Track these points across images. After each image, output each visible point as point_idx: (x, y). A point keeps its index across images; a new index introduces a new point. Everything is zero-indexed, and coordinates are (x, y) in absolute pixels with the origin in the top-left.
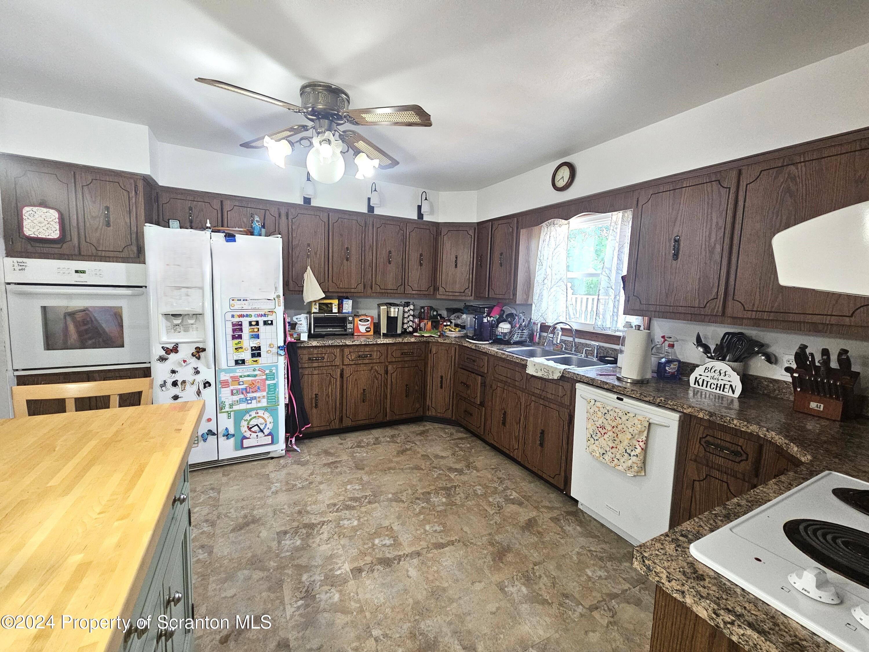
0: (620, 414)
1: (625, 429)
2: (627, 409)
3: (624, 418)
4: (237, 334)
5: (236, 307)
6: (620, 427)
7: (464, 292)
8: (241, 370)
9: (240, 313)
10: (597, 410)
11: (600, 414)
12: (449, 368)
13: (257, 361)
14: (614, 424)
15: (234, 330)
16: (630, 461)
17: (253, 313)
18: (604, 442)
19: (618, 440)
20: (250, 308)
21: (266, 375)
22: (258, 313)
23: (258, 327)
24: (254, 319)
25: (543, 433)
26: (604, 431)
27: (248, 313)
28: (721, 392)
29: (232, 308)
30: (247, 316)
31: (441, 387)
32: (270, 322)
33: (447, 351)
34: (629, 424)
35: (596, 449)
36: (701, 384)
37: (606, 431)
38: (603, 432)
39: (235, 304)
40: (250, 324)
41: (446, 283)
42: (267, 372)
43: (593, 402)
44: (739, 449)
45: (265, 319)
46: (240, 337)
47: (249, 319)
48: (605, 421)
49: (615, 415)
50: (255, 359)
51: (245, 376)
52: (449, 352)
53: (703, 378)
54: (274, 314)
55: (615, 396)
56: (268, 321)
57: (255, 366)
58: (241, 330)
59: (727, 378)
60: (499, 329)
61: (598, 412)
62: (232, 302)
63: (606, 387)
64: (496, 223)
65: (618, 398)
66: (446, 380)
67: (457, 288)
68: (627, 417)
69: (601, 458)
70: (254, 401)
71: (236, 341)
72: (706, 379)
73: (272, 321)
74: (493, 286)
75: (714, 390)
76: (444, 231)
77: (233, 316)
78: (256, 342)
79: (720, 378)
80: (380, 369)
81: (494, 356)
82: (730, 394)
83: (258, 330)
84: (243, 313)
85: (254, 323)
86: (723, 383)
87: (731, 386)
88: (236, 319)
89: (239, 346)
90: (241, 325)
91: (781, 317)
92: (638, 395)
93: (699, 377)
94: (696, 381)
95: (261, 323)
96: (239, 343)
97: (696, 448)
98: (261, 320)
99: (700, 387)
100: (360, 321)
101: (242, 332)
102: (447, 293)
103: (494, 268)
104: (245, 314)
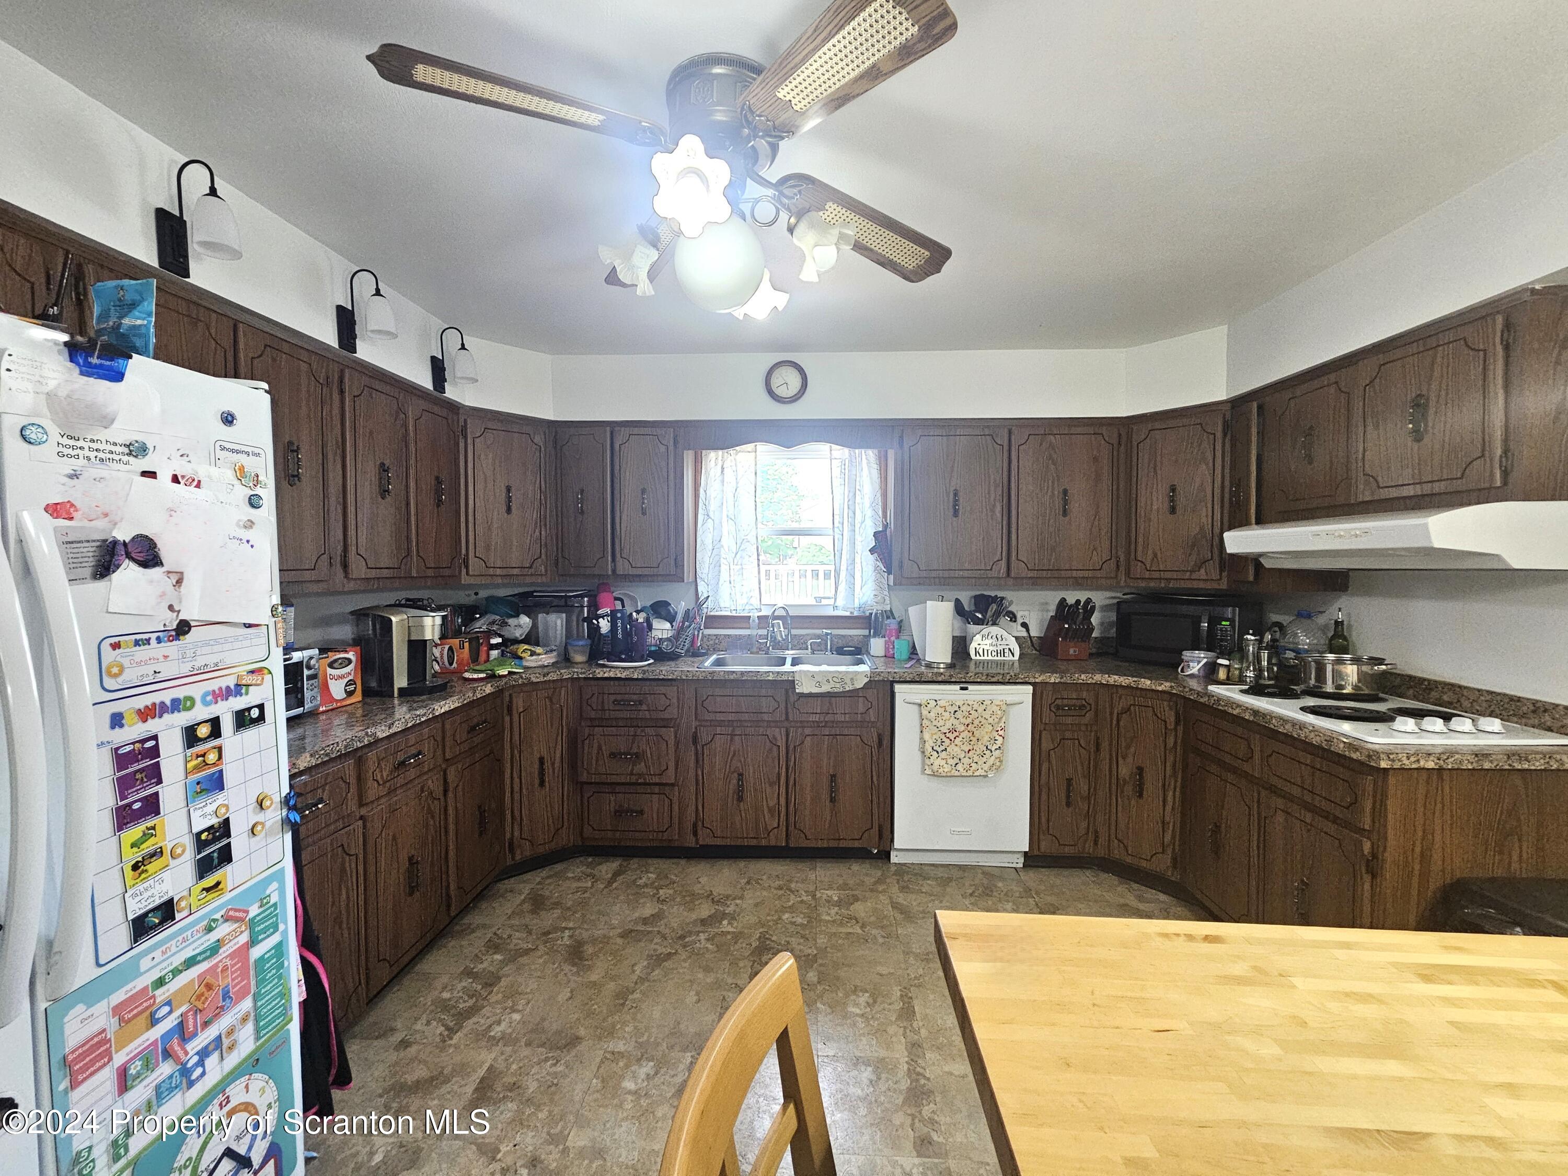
0: (975, 707)
1: (984, 721)
2: (981, 698)
3: (980, 710)
4: (135, 798)
5: (131, 676)
6: (976, 722)
7: (531, 567)
8: (157, 954)
9: (147, 700)
10: (941, 711)
11: (947, 715)
12: (557, 736)
13: (218, 884)
14: (969, 720)
15: (124, 785)
16: (993, 758)
17: (195, 692)
18: (956, 749)
19: (974, 739)
20: (185, 670)
21: (252, 924)
22: (214, 685)
23: (216, 742)
24: (201, 713)
25: (833, 777)
26: (956, 734)
27: (180, 693)
28: (1002, 658)
29: (110, 683)
30: (177, 705)
31: (542, 784)
32: (255, 713)
33: (551, 701)
34: (987, 715)
35: (943, 762)
36: (981, 653)
37: (957, 734)
38: (952, 736)
39: (126, 662)
40: (191, 736)
41: (488, 548)
42: (254, 911)
43: (933, 703)
44: (1084, 702)
45: (239, 703)
46: (152, 806)
47: (184, 719)
48: (956, 722)
49: (969, 709)
50: (209, 881)
51: (176, 972)
52: (554, 700)
53: (982, 647)
54: (268, 677)
55: (957, 687)
56: (249, 709)
57: (217, 904)
58: (155, 774)
59: (1004, 642)
60: (654, 633)
61: (944, 714)
62: (109, 655)
63: (940, 679)
64: (625, 432)
65: (962, 689)
66: (553, 764)
67: (515, 558)
68: (984, 707)
69: (954, 771)
70: (212, 1061)
71: (135, 832)
72: (986, 648)
73: (261, 707)
74: (626, 551)
75: (996, 658)
76: (474, 428)
77: (117, 721)
78: (213, 807)
79: (999, 643)
80: (434, 784)
81: (705, 680)
82: (1011, 658)
83: (220, 757)
84: (156, 698)
85: (203, 731)
86: (1001, 648)
87: (1010, 649)
88: (134, 731)
89: (149, 846)
90: (155, 752)
91: (1056, 574)
92: (984, 678)
93: (978, 647)
94: (976, 652)
95: (227, 725)
96: (146, 836)
97: (1048, 717)
98: (226, 710)
99: (982, 658)
100: (331, 665)
101: (160, 781)
102: (491, 571)
103: (624, 517)
104: (167, 697)
